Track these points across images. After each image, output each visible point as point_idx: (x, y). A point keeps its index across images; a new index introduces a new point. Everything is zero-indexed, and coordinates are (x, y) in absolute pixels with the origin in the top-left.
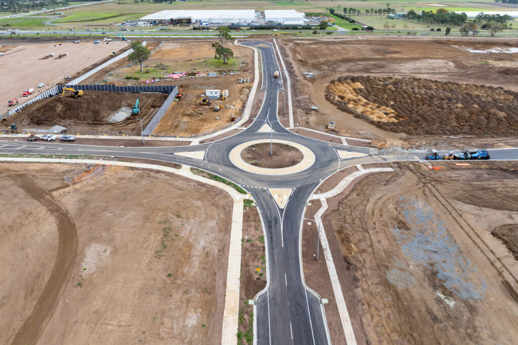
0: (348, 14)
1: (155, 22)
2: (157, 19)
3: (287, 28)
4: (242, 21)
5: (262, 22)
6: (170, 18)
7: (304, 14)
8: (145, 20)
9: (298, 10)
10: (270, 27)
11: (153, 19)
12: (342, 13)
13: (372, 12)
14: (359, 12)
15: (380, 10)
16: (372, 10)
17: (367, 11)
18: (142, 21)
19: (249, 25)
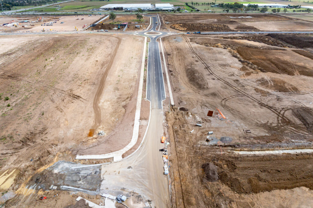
0: (193, 5)
1: (107, 9)
2: (108, 7)
3: (164, 10)
4: (145, 8)
5: (154, 9)
6: (113, 7)
7: (173, 5)
8: (103, 8)
9: (171, 4)
10: (158, 10)
11: (106, 7)
12: (191, 5)
13: (205, 4)
14: (199, 4)
15: (208, 3)
16: (205, 3)
17: (203, 4)
18: (101, 8)
19: (148, 10)
